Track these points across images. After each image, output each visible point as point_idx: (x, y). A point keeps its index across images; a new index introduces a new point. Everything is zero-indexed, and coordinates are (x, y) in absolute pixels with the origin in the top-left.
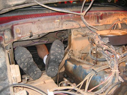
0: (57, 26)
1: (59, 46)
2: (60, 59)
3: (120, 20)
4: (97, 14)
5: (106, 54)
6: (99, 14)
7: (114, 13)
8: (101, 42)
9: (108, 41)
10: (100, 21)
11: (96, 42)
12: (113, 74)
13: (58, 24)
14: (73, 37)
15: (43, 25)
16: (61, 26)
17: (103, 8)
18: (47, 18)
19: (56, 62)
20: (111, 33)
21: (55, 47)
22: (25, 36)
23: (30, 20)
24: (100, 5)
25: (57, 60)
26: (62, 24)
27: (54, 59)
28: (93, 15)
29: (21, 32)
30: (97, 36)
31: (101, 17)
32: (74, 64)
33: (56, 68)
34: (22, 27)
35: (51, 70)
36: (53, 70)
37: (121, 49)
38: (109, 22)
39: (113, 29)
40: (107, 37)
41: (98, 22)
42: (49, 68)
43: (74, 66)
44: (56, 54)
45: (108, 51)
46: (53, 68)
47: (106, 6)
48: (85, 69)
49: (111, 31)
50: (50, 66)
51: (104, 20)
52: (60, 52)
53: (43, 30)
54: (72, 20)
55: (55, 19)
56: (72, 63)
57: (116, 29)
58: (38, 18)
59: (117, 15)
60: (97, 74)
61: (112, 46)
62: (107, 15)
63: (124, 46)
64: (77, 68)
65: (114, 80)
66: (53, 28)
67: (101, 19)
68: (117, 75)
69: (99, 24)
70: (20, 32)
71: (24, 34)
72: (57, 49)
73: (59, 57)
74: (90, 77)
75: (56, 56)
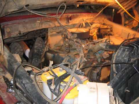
0: (38, 26)
1: (40, 42)
2: (42, 52)
3: (84, 21)
4: (67, 16)
5: (75, 44)
6: (69, 15)
7: (80, 15)
8: (72, 37)
9: (76, 36)
10: (70, 21)
11: (69, 37)
12: (81, 57)
13: (38, 24)
14: (49, 34)
15: (28, 25)
16: (41, 26)
17: (71, 10)
18: (30, 19)
19: (38, 54)
20: (78, 30)
21: (37, 43)
22: (14, 34)
23: (17, 21)
24: (69, 8)
25: (39, 53)
26: (42, 24)
27: (37, 53)
28: (64, 17)
29: (11, 31)
30: (69, 33)
31: (71, 19)
32: (53, 54)
33: (39, 59)
34: (11, 27)
35: (35, 61)
36: (36, 61)
37: (85, 42)
38: (76, 22)
39: (80, 27)
40: (75, 33)
41: (68, 22)
42: (33, 60)
43: (53, 55)
44: (39, 48)
45: (76, 42)
46: (37, 60)
47: (73, 9)
48: (62, 56)
49: (78, 29)
50: (35, 58)
51: (72, 20)
52: (41, 46)
53: (27, 29)
54: (49, 21)
55: (36, 20)
56: (51, 54)
57: (81, 27)
58: (23, 20)
59: (82, 17)
60: (70, 58)
61: (79, 39)
62: (75, 16)
63: (87, 39)
64: (56, 57)
65: (81, 60)
66: (35, 27)
67: (71, 20)
68: (83, 57)
69: (69, 23)
70: (9, 31)
71: (13, 32)
72: (39, 45)
73: (41, 50)
74: (66, 60)
75: (38, 50)
